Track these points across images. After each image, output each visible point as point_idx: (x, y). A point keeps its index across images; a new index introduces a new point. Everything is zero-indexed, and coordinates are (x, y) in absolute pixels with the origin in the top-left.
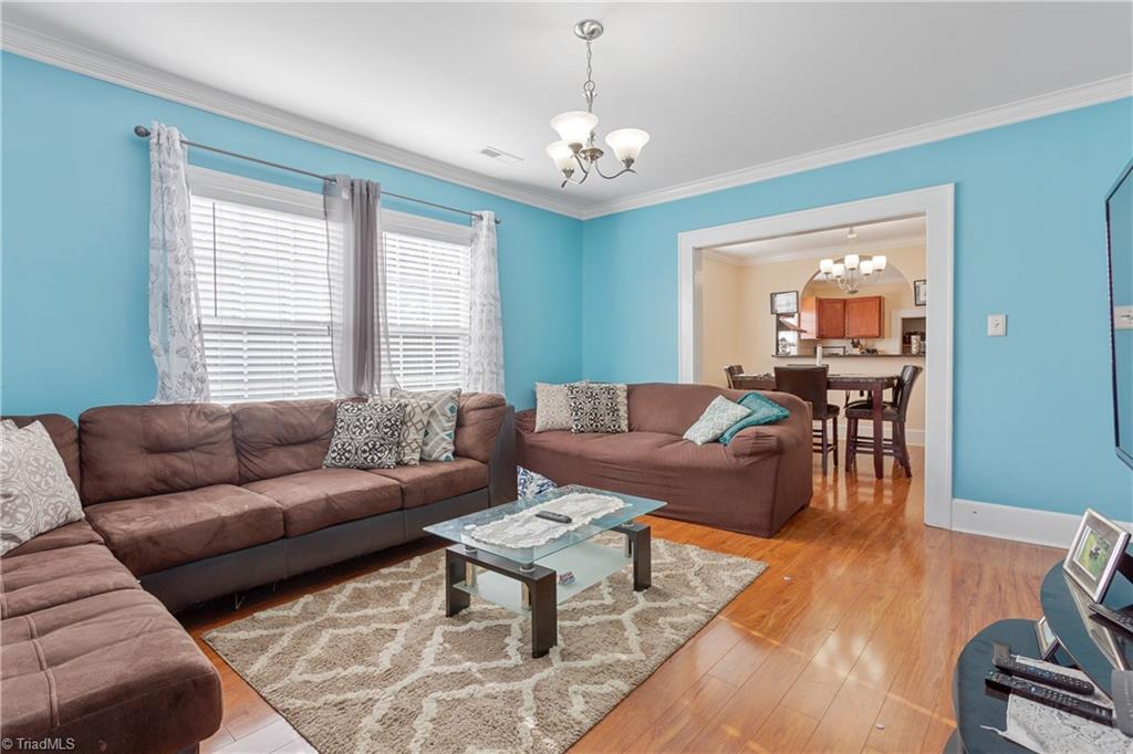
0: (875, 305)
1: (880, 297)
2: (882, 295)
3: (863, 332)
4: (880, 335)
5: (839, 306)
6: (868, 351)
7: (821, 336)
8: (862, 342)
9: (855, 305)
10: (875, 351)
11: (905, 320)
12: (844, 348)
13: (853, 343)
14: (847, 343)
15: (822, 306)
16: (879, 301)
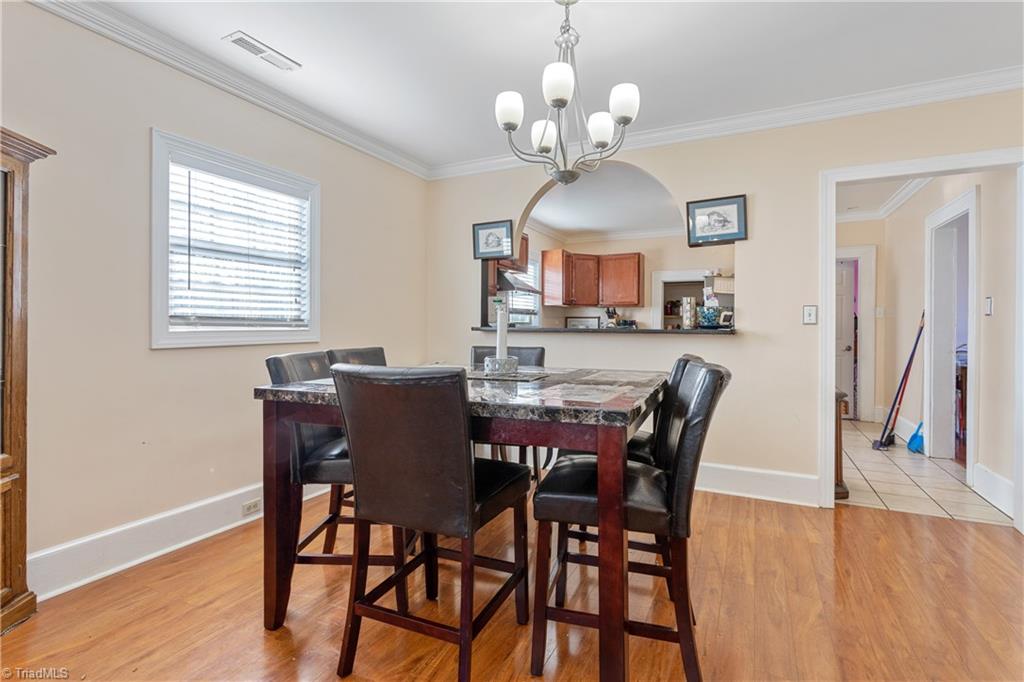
0: (633, 264)
1: (639, 254)
2: (643, 253)
3: (619, 297)
4: (639, 303)
5: (592, 264)
6: (625, 323)
7: (570, 302)
8: (619, 311)
9: (610, 263)
10: (633, 323)
11: (667, 285)
12: (599, 318)
13: (608, 312)
14: (600, 312)
15: (570, 263)
16: (638, 259)
